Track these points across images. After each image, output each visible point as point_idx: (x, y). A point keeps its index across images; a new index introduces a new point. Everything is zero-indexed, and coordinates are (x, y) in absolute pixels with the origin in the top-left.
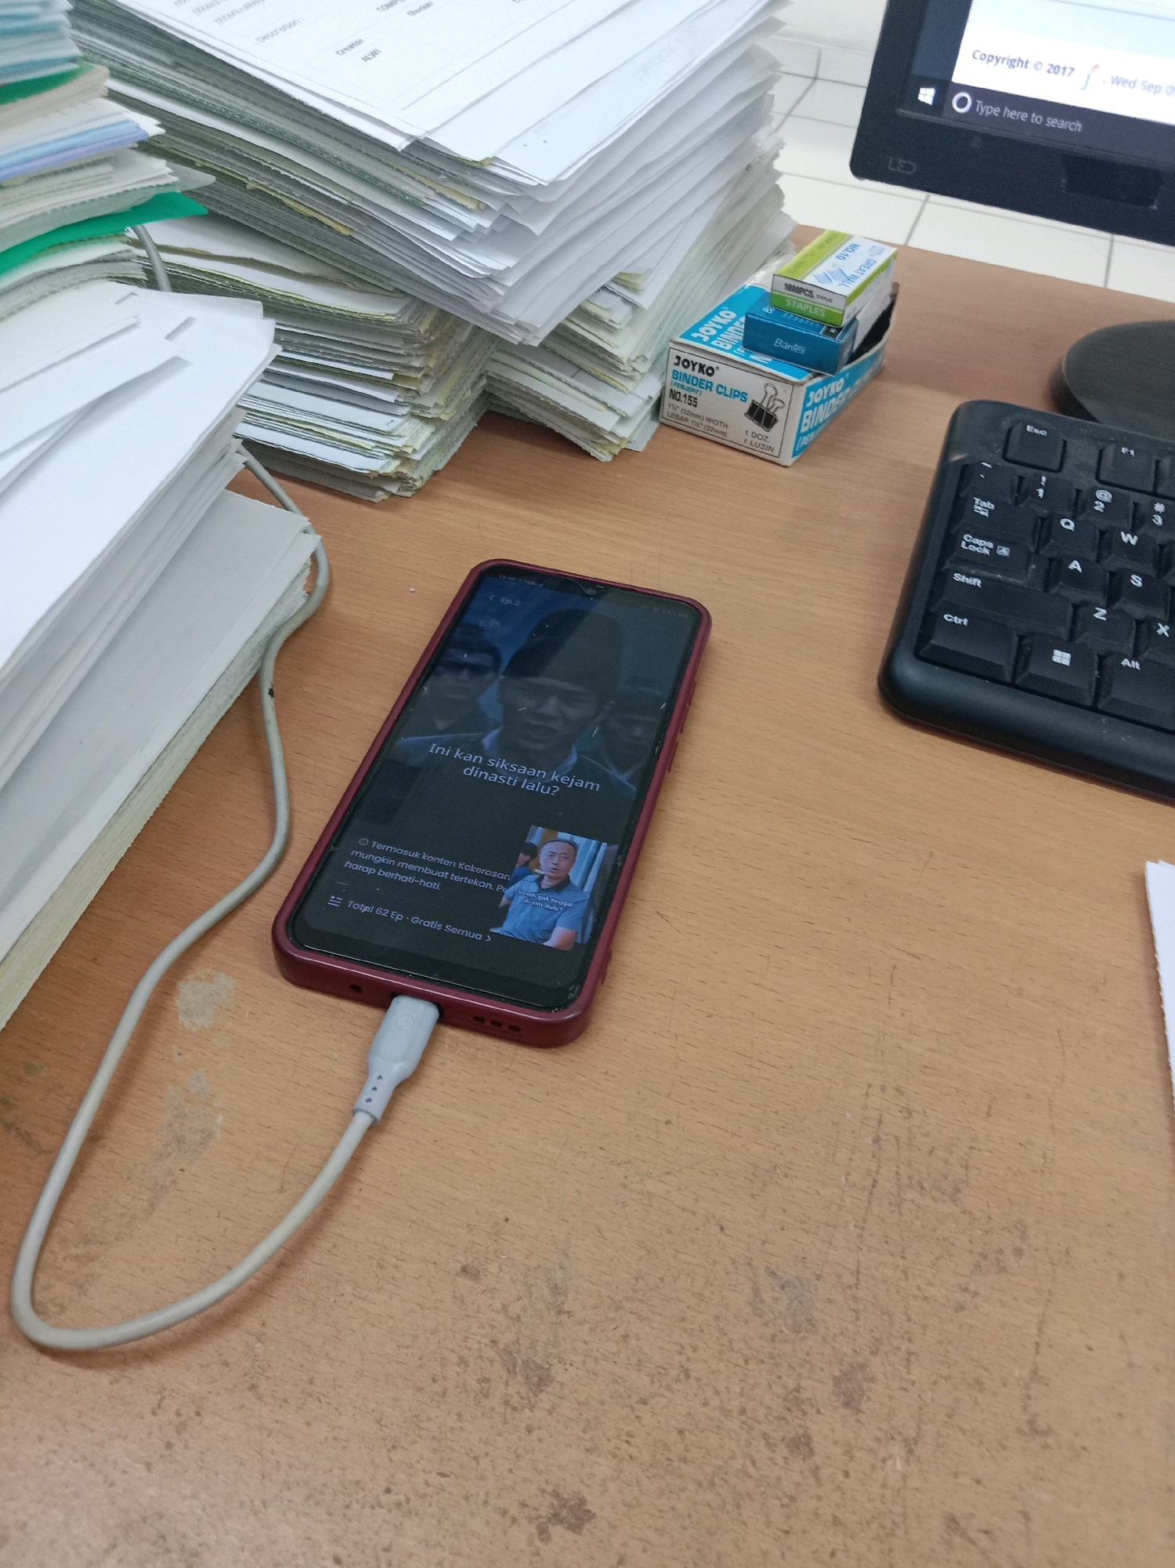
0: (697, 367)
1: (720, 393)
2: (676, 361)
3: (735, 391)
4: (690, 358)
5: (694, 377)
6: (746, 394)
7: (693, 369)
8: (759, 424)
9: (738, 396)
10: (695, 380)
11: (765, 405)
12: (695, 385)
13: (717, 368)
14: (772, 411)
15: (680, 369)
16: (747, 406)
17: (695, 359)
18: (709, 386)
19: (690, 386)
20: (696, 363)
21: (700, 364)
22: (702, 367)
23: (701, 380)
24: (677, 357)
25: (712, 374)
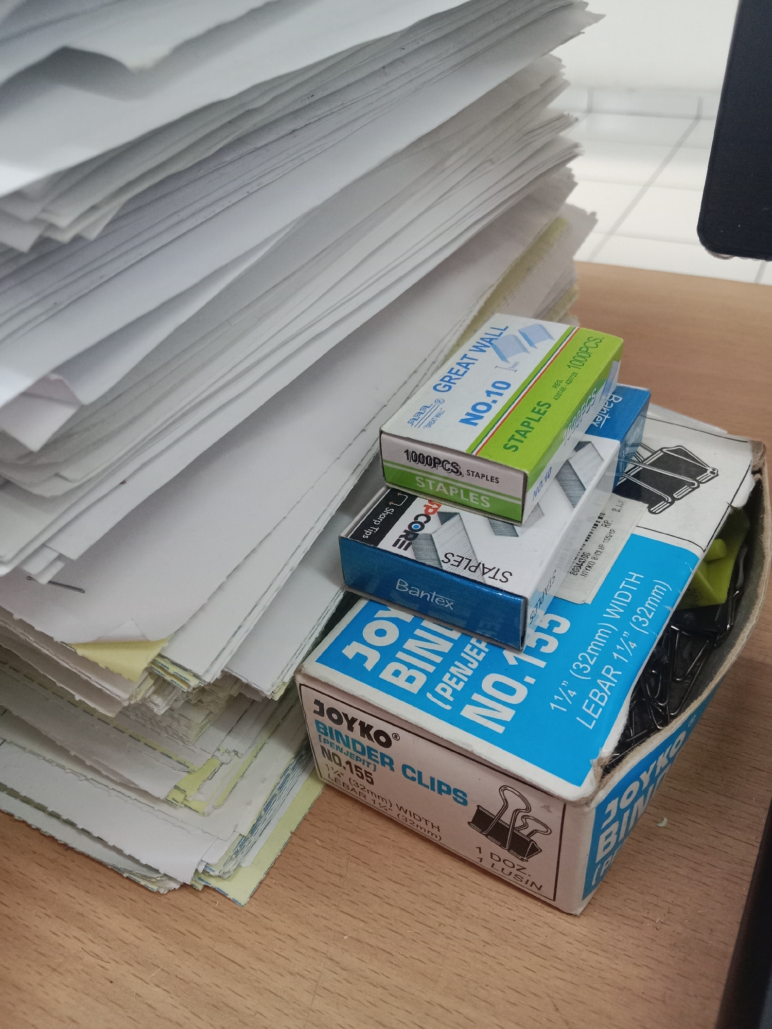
0: (356, 726)
1: (413, 779)
2: (317, 708)
3: (440, 783)
4: (341, 708)
5: (354, 741)
6: (465, 795)
7: (350, 728)
8: (503, 845)
9: (448, 792)
10: (359, 748)
11: (506, 818)
12: (363, 753)
13: (396, 736)
14: (525, 832)
15: (325, 720)
16: (471, 811)
17: (352, 713)
18: (389, 763)
19: (351, 751)
20: (354, 720)
21: (362, 724)
22: (365, 729)
23: (370, 749)
24: (317, 702)
25: (388, 744)
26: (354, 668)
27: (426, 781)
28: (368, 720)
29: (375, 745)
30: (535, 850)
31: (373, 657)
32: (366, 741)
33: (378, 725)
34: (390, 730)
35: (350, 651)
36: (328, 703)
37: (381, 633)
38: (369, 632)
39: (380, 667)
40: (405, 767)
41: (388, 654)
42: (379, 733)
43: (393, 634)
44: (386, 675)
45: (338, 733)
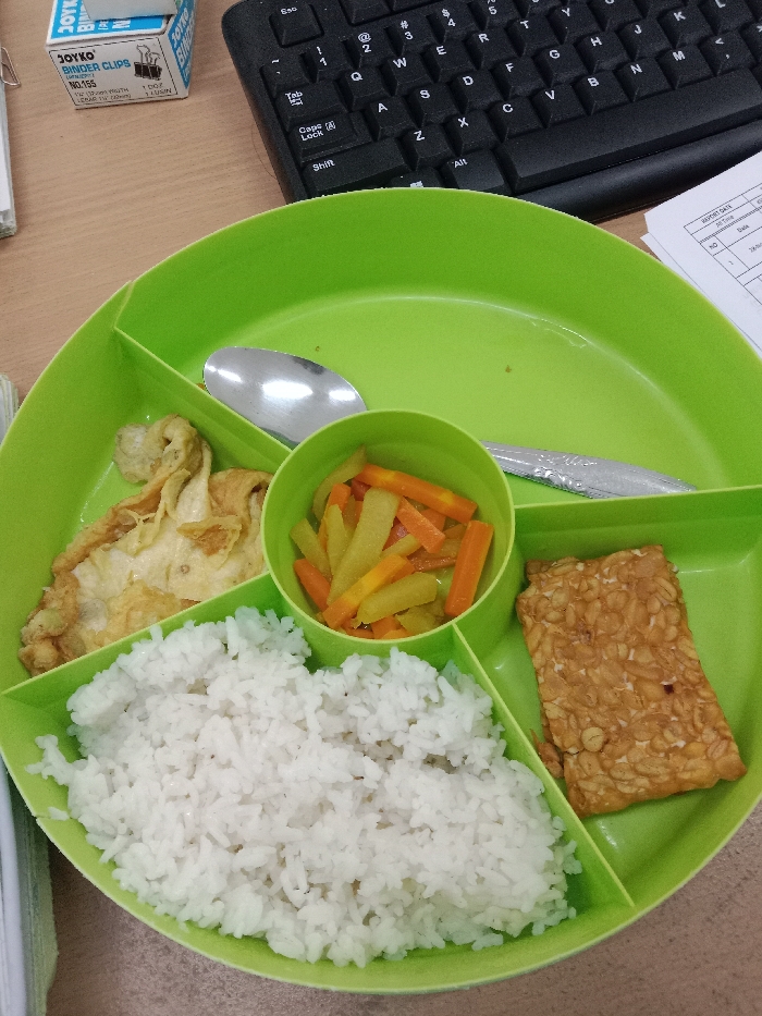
1: (107, 68)
2: (60, 59)
3: (119, 62)
4: (69, 52)
5: (80, 66)
6: (128, 61)
7: (76, 60)
8: (150, 78)
9: (122, 65)
10: (83, 69)
11: (145, 62)
12: (86, 71)
13: (93, 50)
14: (153, 63)
16: (133, 69)
17: (73, 52)
18: (96, 67)
19: (82, 73)
20: (75, 54)
21: (79, 54)
22: (82, 56)
23: (88, 65)
24: (59, 56)
25: (93, 58)
26: (66, 33)
27: (113, 65)
28: (81, 51)
29: (90, 62)
30: (160, 69)
31: (71, 29)
32: (85, 63)
33: (85, 51)
34: (90, 50)
35: (61, 30)
36: (63, 54)
37: (68, 20)
38: (63, 21)
39: (75, 29)
40: (103, 64)
41: (75, 25)
42: (88, 54)
43: (73, 19)
44: (79, 29)
45: (73, 67)
